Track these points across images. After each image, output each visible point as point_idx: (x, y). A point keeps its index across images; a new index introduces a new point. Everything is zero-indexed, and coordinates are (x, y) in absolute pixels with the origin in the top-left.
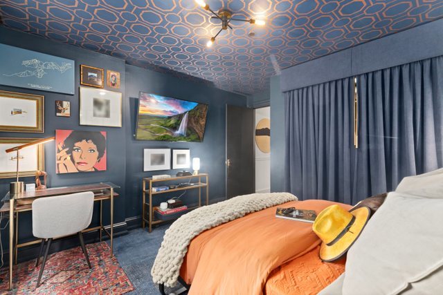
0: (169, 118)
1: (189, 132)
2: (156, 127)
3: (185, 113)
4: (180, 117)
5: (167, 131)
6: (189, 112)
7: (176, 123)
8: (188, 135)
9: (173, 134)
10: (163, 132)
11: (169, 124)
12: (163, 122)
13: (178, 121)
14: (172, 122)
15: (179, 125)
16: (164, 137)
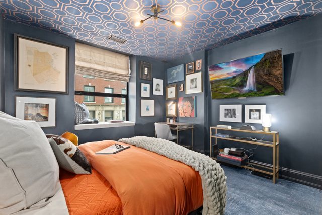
0: (234, 77)
1: (260, 86)
2: (224, 88)
3: (250, 69)
4: (245, 74)
5: (234, 90)
6: (255, 66)
7: (242, 81)
8: (259, 90)
9: (241, 92)
10: (231, 91)
11: (235, 83)
12: (229, 83)
13: (244, 78)
14: (238, 80)
15: (246, 81)
16: (233, 94)
